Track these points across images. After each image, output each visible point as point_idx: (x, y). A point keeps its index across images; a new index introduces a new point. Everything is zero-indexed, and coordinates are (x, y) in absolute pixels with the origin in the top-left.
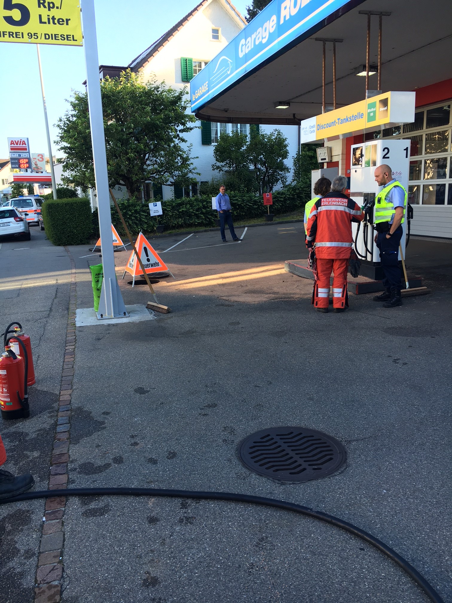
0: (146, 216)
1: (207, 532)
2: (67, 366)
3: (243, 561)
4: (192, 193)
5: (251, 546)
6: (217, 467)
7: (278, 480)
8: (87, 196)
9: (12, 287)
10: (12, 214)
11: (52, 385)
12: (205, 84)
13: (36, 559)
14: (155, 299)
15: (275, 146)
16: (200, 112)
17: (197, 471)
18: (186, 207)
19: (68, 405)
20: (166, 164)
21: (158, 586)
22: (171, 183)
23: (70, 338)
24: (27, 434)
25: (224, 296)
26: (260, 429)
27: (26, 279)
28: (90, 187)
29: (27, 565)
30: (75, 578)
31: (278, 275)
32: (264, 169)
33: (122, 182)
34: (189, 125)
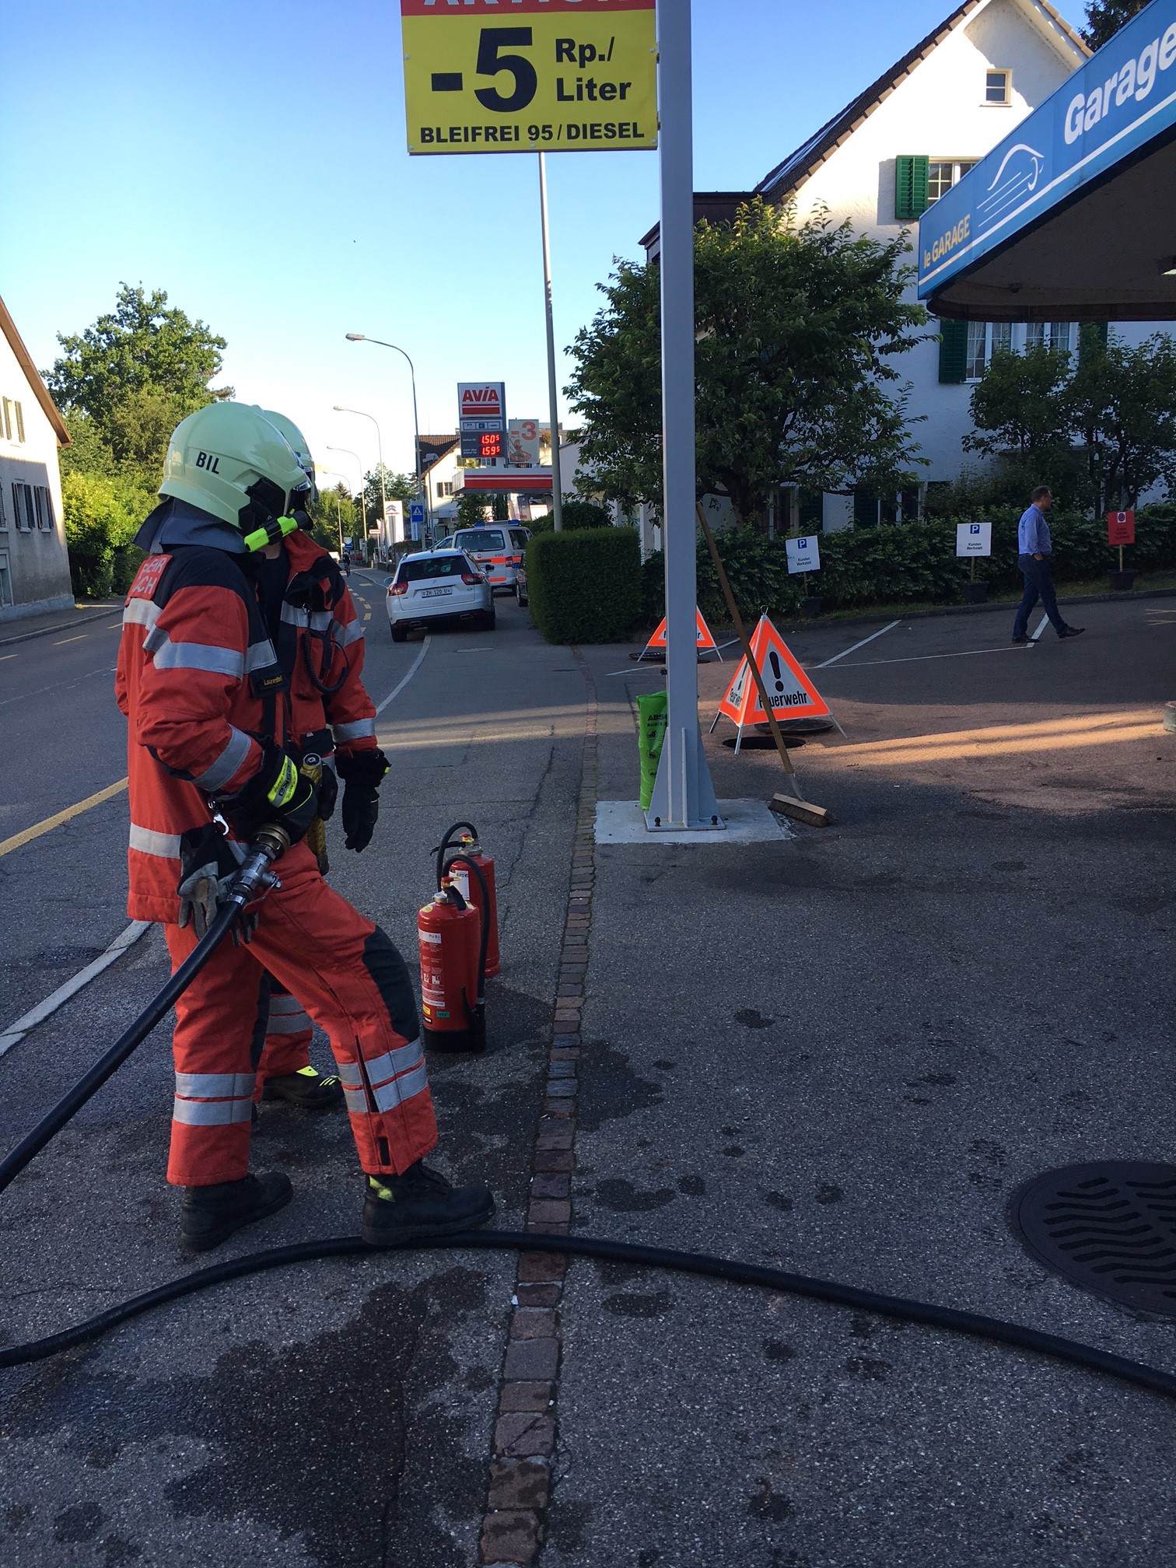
0: (776, 573)
1: (923, 1409)
2: (573, 938)
3: (1021, 1503)
4: (903, 513)
5: (1044, 1468)
6: (951, 1244)
7: (1128, 1306)
8: (633, 522)
9: (451, 740)
10: (457, 565)
11: (536, 981)
12: (961, 222)
13: (494, 1393)
14: (795, 786)
15: (1152, 380)
16: (944, 296)
17: (897, 1247)
18: (883, 550)
19: (573, 1033)
20: (838, 439)
21: (790, 1520)
22: (846, 488)
23: (580, 871)
24: (479, 1092)
25: (982, 790)
26: (1080, 1159)
27: (484, 723)
28: (641, 501)
29: (474, 1405)
30: (583, 1458)
31: (1142, 741)
32: (1113, 444)
33: (720, 486)
34: (907, 332)
